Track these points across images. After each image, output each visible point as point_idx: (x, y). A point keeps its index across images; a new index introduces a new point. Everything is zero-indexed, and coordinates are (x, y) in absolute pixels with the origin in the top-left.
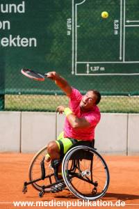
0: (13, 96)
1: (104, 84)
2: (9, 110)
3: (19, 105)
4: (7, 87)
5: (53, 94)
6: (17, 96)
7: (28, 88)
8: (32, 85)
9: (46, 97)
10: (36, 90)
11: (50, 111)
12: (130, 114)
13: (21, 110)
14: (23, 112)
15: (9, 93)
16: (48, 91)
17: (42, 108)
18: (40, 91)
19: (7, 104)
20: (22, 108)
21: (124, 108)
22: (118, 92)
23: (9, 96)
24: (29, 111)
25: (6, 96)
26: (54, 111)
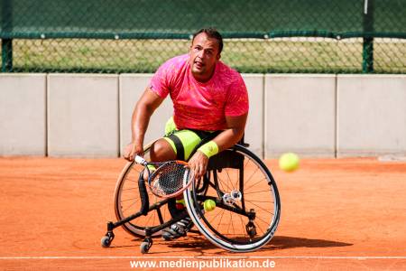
0: (29, 42)
1: (214, 15)
2: (21, 70)
3: (42, 60)
4: (17, 24)
5: (112, 37)
6: (38, 42)
7: (59, 25)
8: (68, 19)
9: (97, 43)
10: (76, 30)
11: (105, 72)
12: (268, 75)
13: (47, 71)
14: (50, 74)
15: (20, 37)
16: (101, 31)
17: (88, 65)
18: (84, 30)
19: (18, 58)
20: (48, 65)
21: (255, 63)
22: (244, 31)
23: (21, 42)
24: (63, 71)
25: (14, 42)
26: (113, 72)
